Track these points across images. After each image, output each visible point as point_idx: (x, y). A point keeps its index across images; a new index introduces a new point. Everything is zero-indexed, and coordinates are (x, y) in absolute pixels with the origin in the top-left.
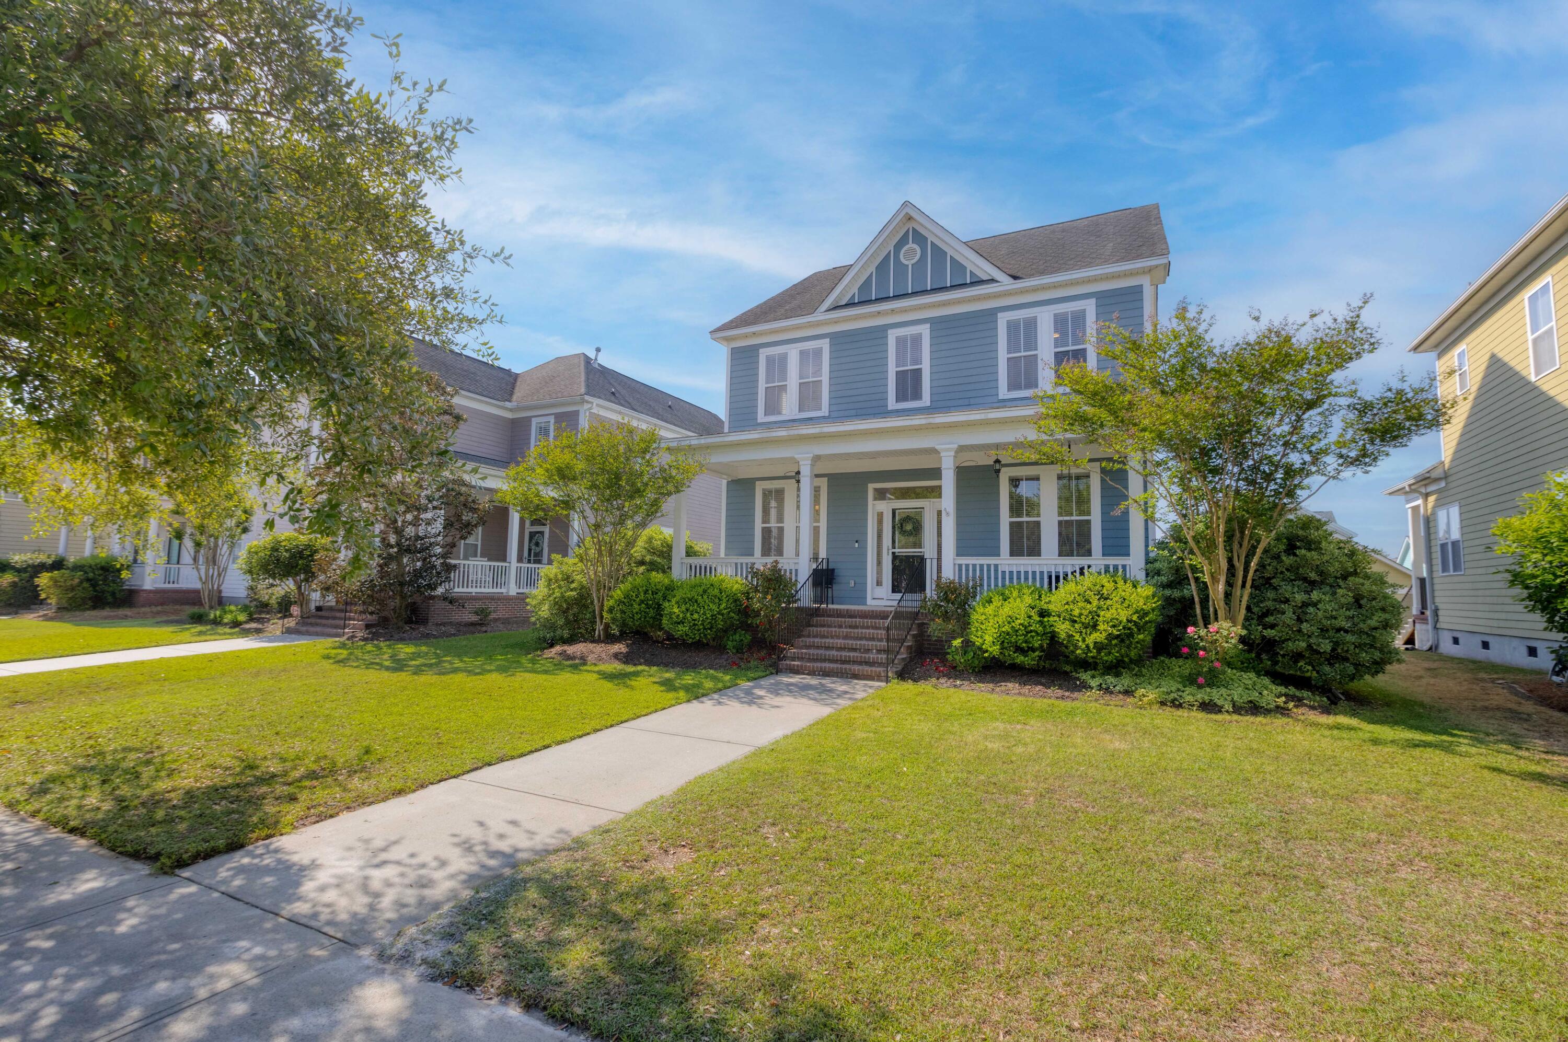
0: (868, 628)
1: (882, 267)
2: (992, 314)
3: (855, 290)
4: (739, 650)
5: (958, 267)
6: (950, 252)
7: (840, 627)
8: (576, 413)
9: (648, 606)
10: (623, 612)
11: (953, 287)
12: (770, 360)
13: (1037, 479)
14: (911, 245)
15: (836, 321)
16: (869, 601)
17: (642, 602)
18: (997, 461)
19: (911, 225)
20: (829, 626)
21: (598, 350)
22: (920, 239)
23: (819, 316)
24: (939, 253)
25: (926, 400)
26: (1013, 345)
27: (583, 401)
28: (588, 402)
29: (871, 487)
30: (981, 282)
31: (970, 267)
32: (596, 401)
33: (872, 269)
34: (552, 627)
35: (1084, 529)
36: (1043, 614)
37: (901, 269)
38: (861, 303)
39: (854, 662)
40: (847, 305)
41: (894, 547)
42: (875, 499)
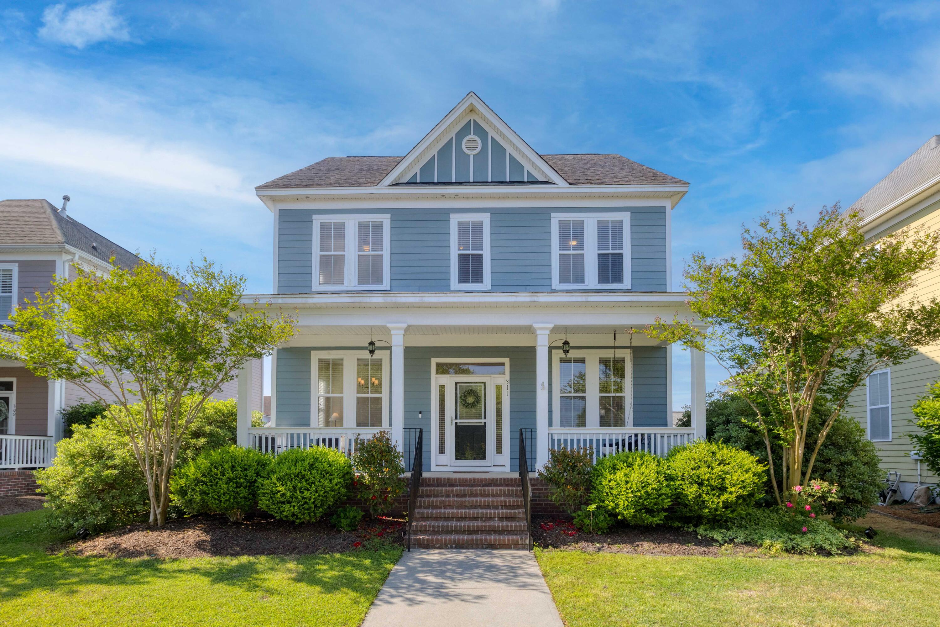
0: (476, 496)
1: (445, 151)
2: (546, 213)
3: (417, 169)
4: (353, 527)
5: (516, 165)
6: (509, 150)
7: (448, 496)
8: (52, 264)
9: (239, 485)
10: (203, 493)
11: (512, 183)
12: (325, 229)
13: (583, 361)
14: (472, 136)
15: (397, 198)
16: (433, 468)
17: (230, 480)
18: (566, 343)
19: (473, 117)
20: (437, 496)
21: (66, 199)
22: (481, 132)
23: (382, 189)
24: (499, 150)
25: (487, 282)
26: (563, 244)
27: (62, 251)
28: (68, 252)
29: (434, 361)
30: (537, 182)
31: (527, 167)
32: (78, 253)
33: (434, 152)
34: (81, 513)
35: (619, 403)
36: (669, 478)
37: (462, 157)
38: (422, 184)
39: (482, 532)
40: (408, 184)
41: (456, 418)
42: (437, 373)
